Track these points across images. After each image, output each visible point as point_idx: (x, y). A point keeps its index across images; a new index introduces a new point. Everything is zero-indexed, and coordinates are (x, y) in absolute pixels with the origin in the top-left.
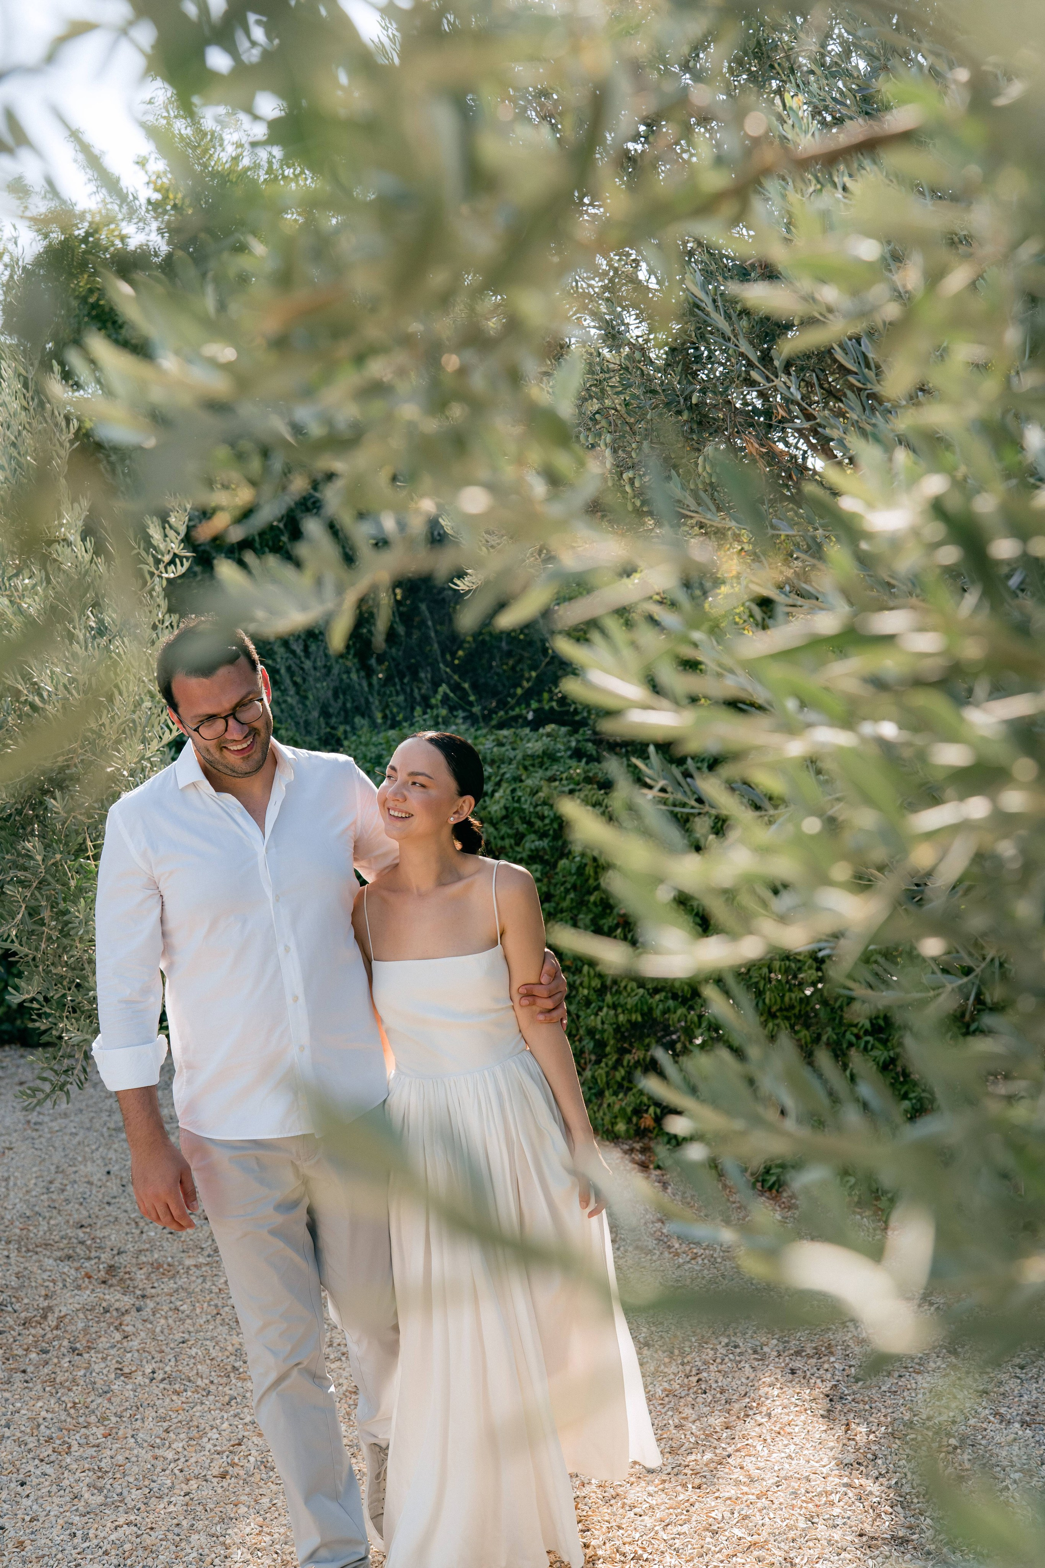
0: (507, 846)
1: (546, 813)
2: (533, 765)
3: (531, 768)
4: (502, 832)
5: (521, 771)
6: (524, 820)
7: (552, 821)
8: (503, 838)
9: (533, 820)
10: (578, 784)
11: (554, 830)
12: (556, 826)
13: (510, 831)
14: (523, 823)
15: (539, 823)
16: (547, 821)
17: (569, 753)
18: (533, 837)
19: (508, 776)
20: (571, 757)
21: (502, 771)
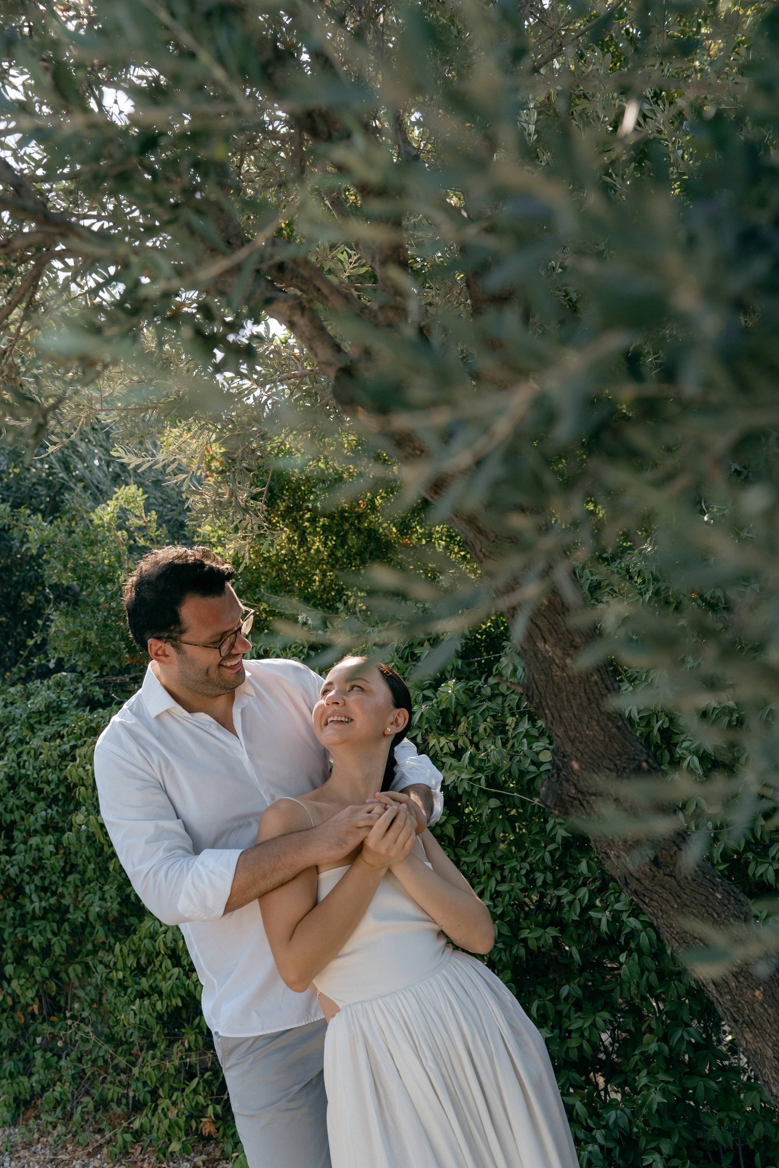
0: (18, 819)
1: (50, 777)
2: (40, 723)
3: (37, 726)
4: (10, 805)
5: (26, 732)
6: (31, 787)
7: (58, 786)
8: (12, 812)
9: (41, 786)
10: (81, 737)
11: (63, 794)
12: (63, 789)
13: (17, 802)
14: (30, 790)
15: (47, 789)
16: (53, 786)
17: (75, 702)
18: (42, 804)
19: (11, 740)
20: (77, 706)
21: (7, 735)
